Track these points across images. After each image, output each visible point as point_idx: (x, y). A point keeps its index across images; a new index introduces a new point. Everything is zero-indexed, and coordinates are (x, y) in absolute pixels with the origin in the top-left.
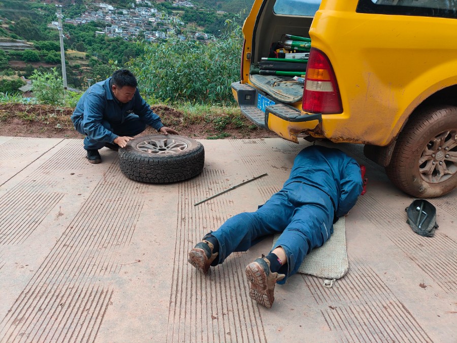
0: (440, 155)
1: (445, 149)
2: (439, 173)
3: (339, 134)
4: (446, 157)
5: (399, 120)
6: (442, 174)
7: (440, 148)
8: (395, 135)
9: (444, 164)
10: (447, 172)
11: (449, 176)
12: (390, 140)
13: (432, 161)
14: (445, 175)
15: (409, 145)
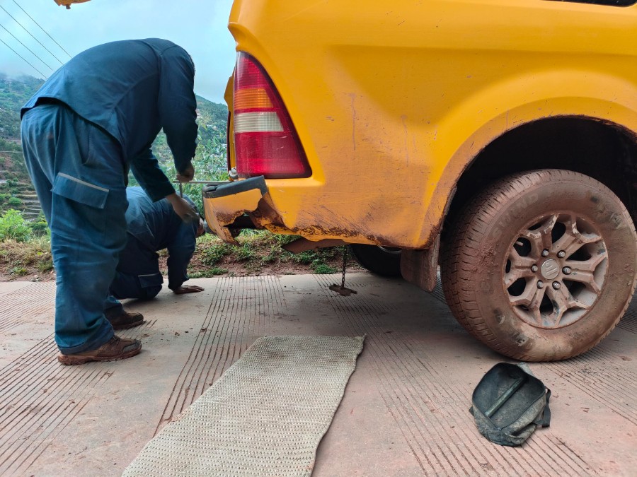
0: (550, 268)
1: (558, 256)
2: (557, 307)
3: (310, 221)
4: (564, 272)
5: (437, 192)
6: (563, 309)
7: (546, 253)
8: (436, 223)
9: (564, 289)
10: (573, 303)
11: (581, 313)
12: (428, 233)
13: (536, 280)
14: (571, 310)
15: (472, 244)
